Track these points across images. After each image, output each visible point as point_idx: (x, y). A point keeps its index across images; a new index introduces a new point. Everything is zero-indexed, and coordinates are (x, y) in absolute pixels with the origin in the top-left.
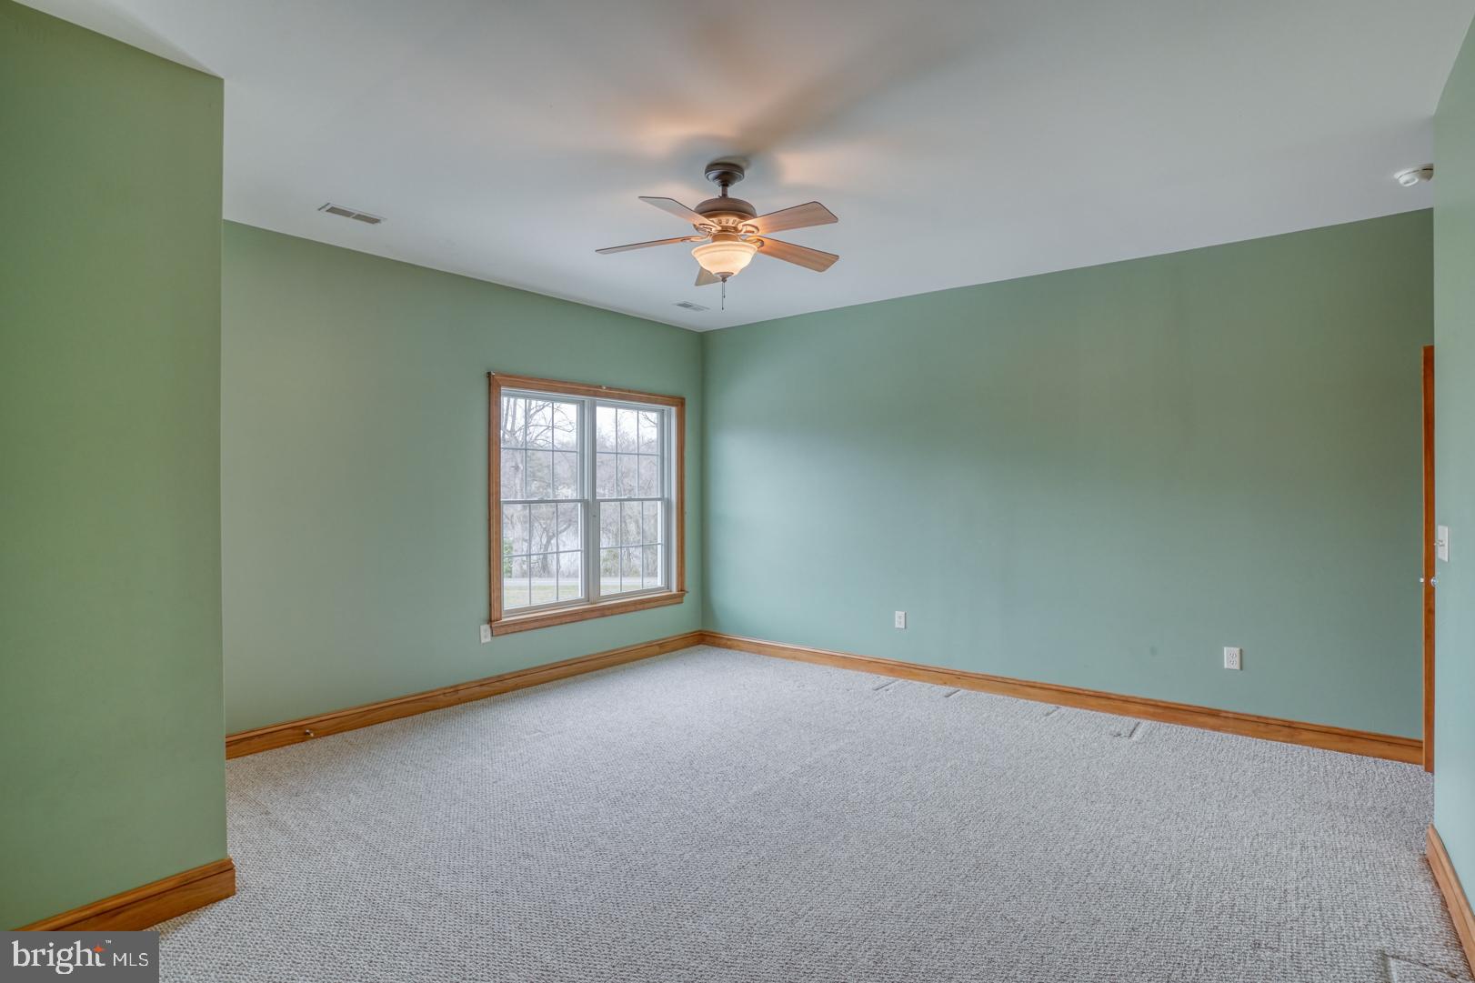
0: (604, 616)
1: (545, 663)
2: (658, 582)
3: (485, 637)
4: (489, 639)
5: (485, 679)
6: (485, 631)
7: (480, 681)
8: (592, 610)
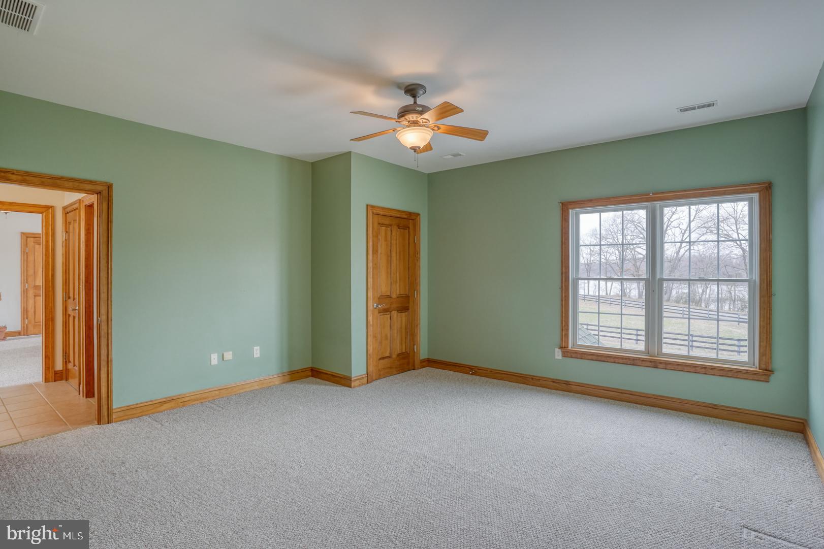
0: (656, 367)
1: (601, 385)
2: (744, 357)
3: (558, 356)
4: (560, 357)
5: (556, 380)
6: (558, 352)
7: (553, 379)
8: (650, 361)
